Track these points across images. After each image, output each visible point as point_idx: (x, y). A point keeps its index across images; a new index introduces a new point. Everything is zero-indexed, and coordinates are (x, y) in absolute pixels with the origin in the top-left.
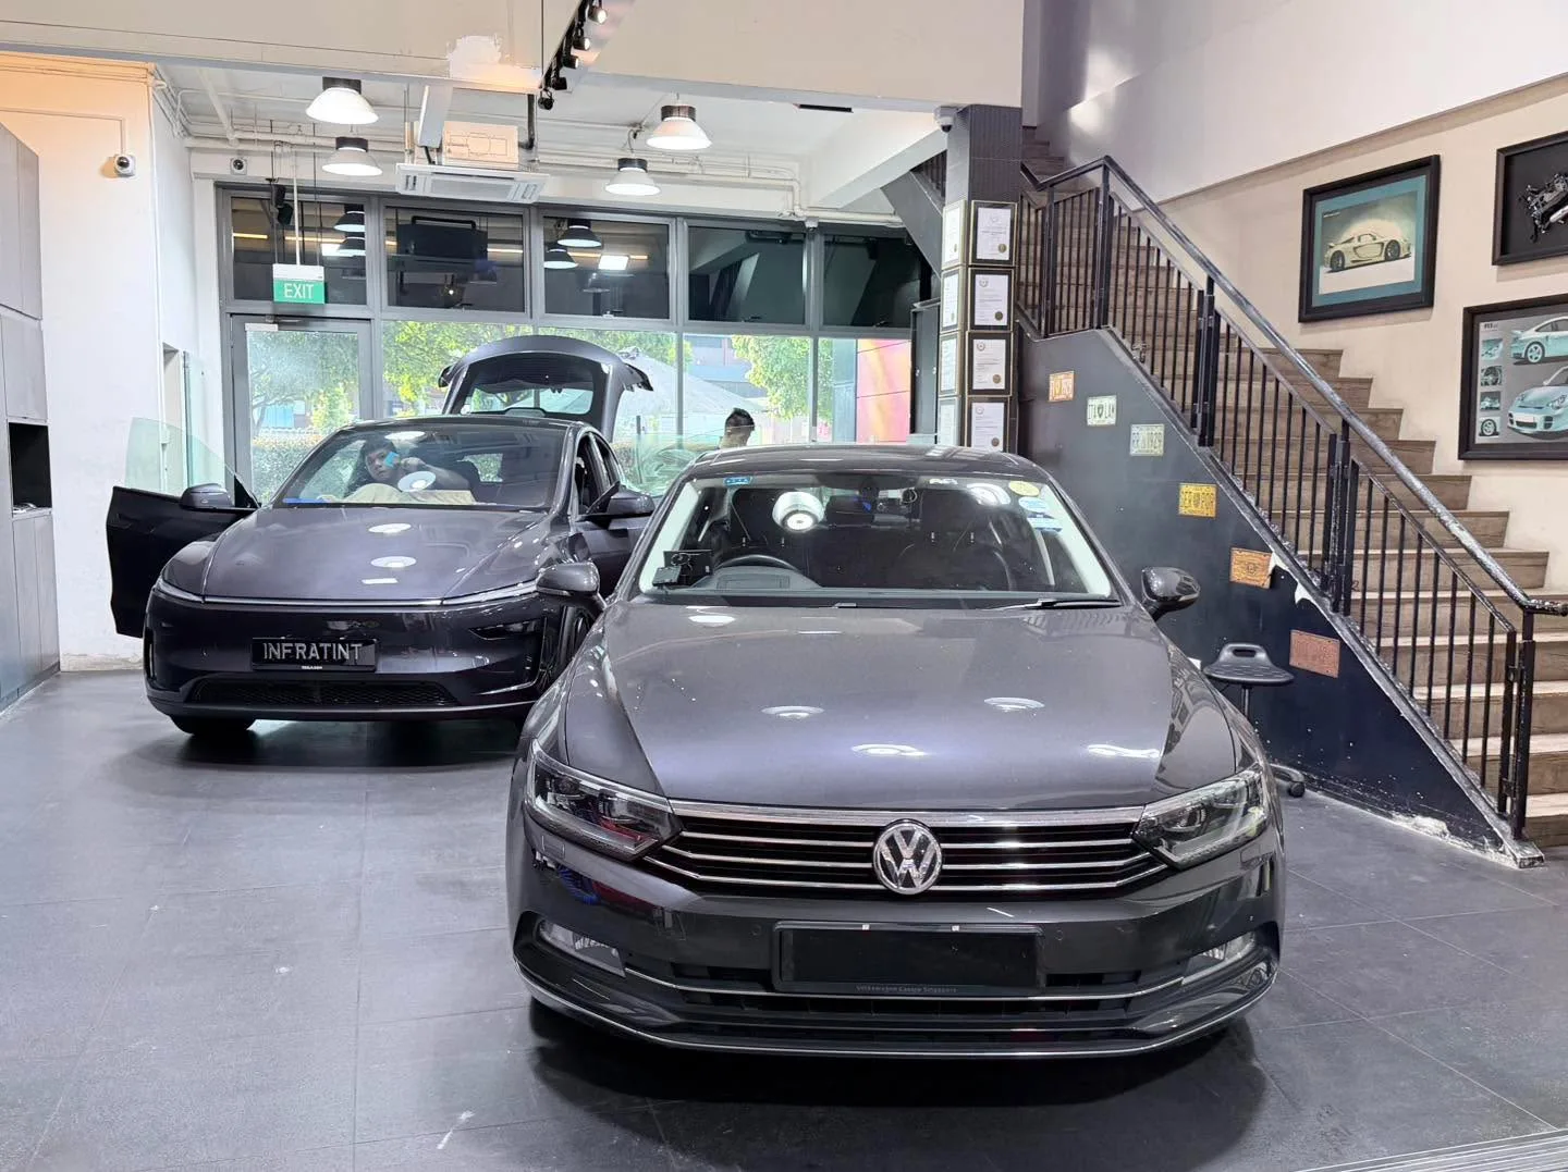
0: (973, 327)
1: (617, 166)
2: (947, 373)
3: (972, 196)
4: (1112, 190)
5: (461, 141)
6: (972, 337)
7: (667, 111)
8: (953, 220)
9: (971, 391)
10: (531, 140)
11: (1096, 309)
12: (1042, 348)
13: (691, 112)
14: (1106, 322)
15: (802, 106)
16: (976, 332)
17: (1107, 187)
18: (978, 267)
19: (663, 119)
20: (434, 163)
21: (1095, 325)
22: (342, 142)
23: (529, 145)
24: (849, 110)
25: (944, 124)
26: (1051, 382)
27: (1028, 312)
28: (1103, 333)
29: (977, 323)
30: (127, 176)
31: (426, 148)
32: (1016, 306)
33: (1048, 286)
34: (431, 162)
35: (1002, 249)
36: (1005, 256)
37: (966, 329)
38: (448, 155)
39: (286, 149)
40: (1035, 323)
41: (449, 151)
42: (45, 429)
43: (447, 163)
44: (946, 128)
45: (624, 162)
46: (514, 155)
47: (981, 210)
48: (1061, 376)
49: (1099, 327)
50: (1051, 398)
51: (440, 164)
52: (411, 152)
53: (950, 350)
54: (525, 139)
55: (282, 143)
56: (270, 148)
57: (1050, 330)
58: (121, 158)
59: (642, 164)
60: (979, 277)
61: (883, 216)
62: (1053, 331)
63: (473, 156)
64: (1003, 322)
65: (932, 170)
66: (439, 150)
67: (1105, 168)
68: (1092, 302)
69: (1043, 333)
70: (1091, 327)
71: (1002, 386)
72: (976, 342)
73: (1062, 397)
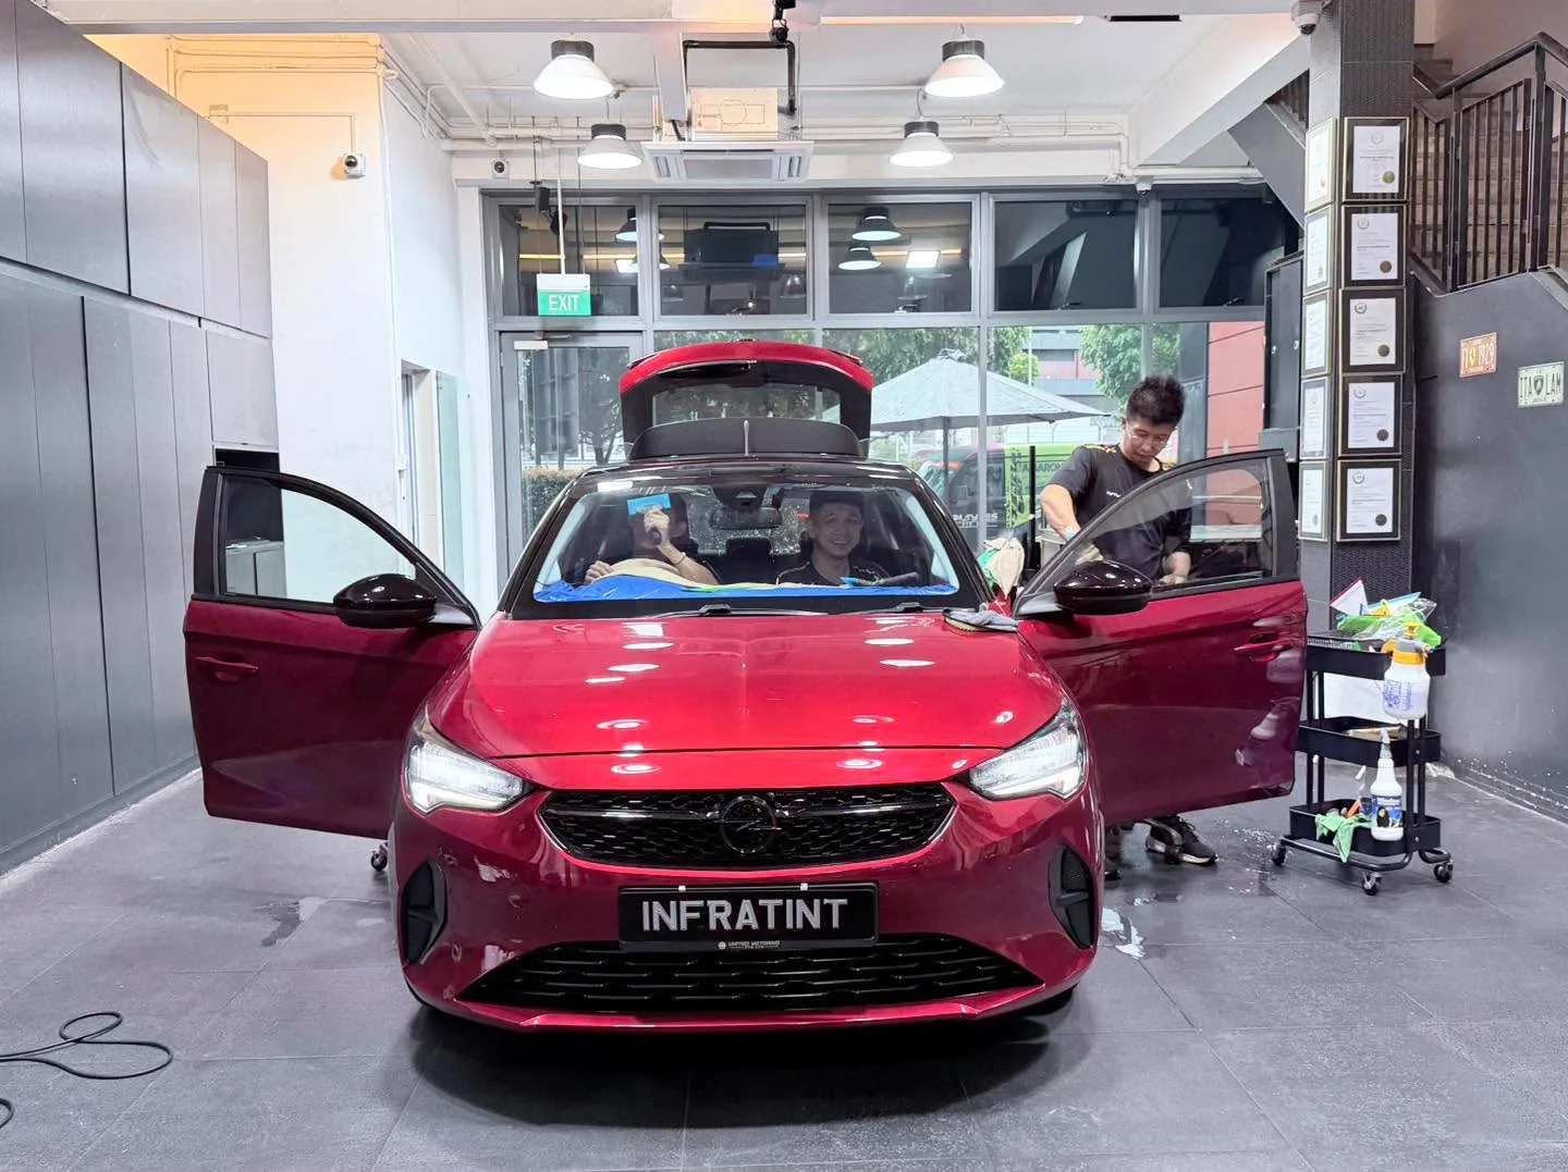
0: (1349, 282)
1: (903, 136)
2: (1313, 347)
3: (1343, 113)
4: (1549, 81)
5: (713, 111)
6: (1348, 297)
7: (950, 50)
8: (1319, 146)
9: (1348, 368)
10: (792, 103)
11: (1529, 246)
12: (1449, 307)
13: (978, 48)
14: (1544, 261)
15: (1115, 19)
16: (1350, 289)
17: (1542, 76)
18: (1353, 203)
19: (944, 59)
20: (684, 139)
21: (1528, 266)
22: (598, 130)
23: (791, 110)
24: (1176, 18)
25: (1303, 23)
26: (1463, 350)
27: (1428, 262)
28: (1541, 277)
29: (1354, 277)
30: (355, 177)
31: (673, 122)
32: (1411, 255)
33: (1455, 227)
34: (680, 138)
35: (1388, 178)
36: (1394, 188)
37: (1339, 287)
38: (699, 129)
39: (546, 146)
40: (1438, 273)
41: (700, 124)
42: (276, 456)
43: (697, 138)
44: (1308, 30)
45: (911, 128)
46: (773, 122)
47: (1357, 129)
48: (1477, 341)
49: (1534, 269)
50: (1462, 372)
51: (690, 140)
52: (659, 129)
53: (1317, 318)
54: (785, 104)
55: (540, 139)
56: (529, 146)
57: (1460, 280)
58: (350, 157)
59: (933, 127)
60: (1355, 217)
61: (1232, 170)
62: (1464, 281)
63: (726, 129)
64: (1393, 275)
65: (1293, 97)
66: (689, 123)
67: (1540, 52)
68: (1523, 237)
69: (1449, 287)
70: (1522, 270)
71: (1391, 359)
72: (1354, 303)
73: (1480, 369)
